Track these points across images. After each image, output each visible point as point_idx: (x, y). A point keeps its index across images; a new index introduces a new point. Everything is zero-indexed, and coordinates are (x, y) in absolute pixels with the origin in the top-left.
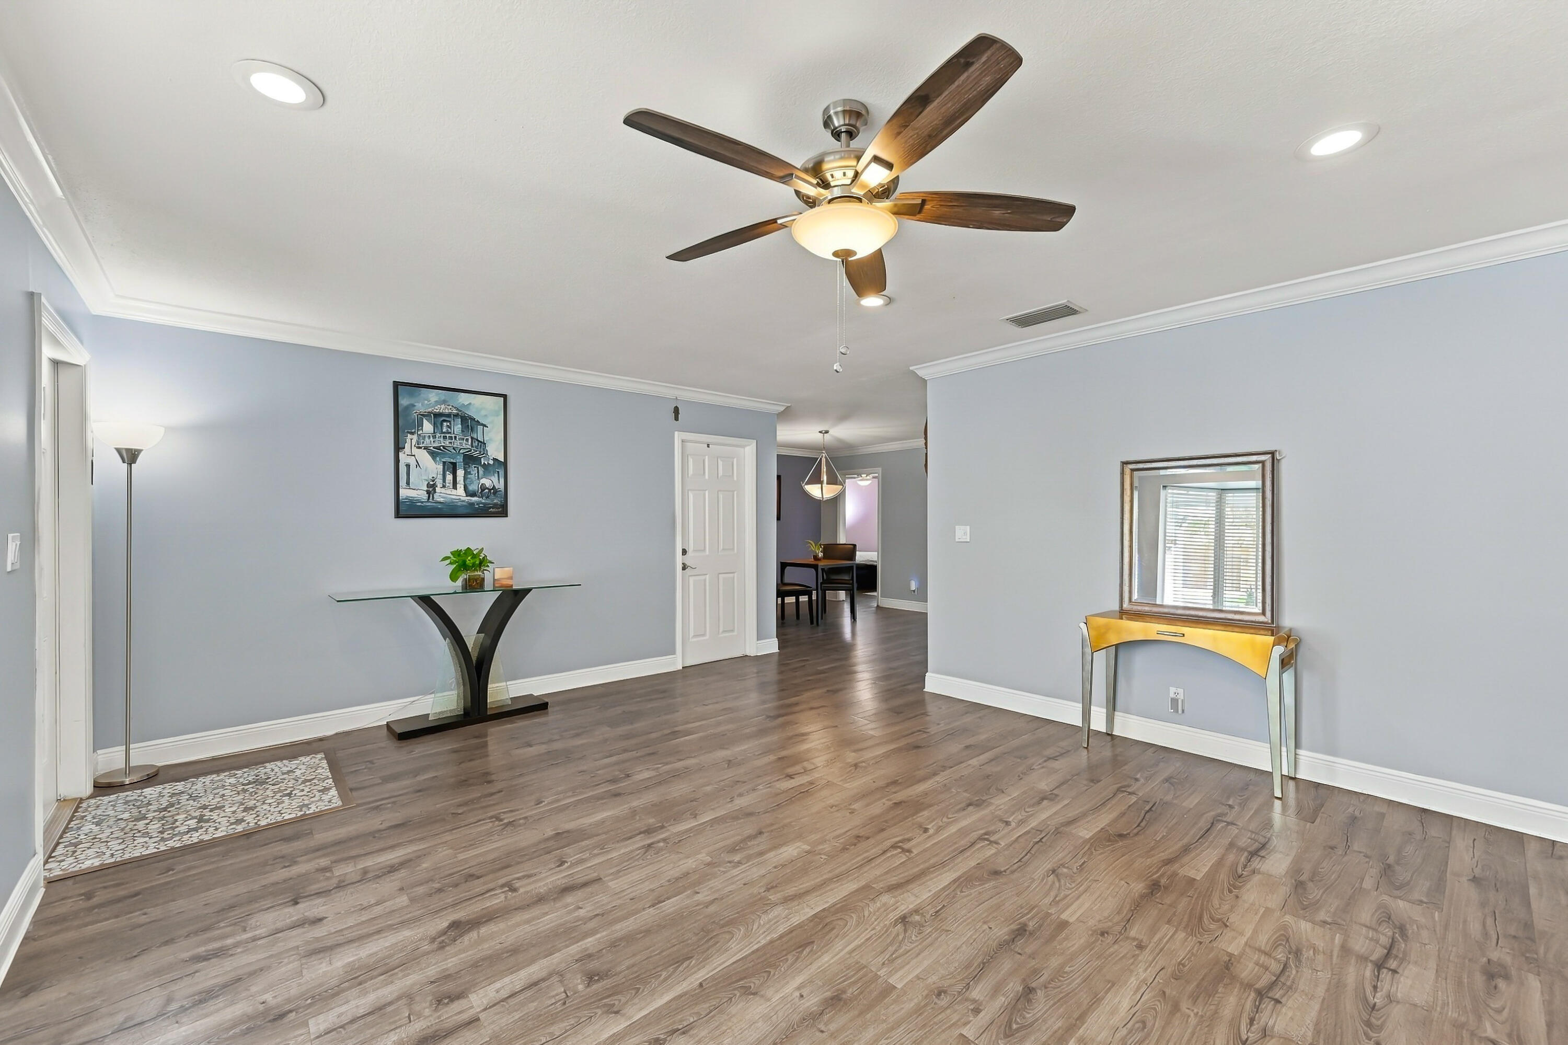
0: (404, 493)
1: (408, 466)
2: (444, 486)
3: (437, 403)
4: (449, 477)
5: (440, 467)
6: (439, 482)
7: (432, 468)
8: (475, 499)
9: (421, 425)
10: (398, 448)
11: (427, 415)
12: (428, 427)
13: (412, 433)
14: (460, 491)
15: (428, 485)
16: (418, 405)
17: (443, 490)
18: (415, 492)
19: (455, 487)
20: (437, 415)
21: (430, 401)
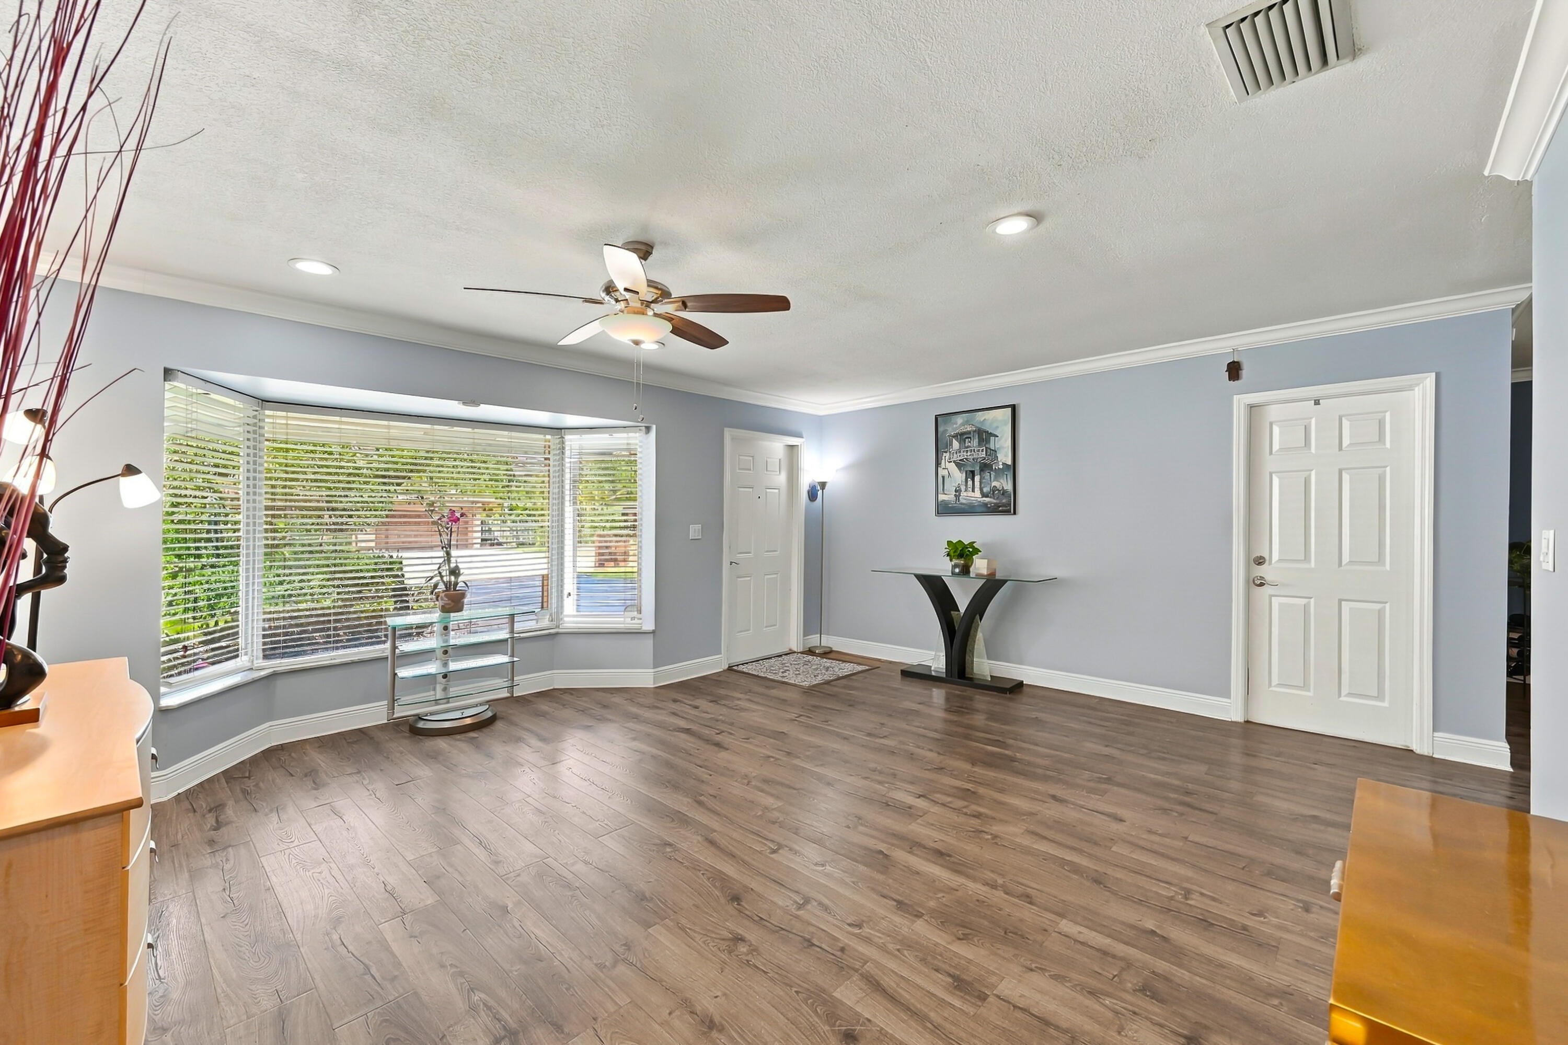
0: (942, 497)
1: (943, 477)
2: (966, 490)
3: (963, 424)
4: (970, 483)
5: (964, 475)
6: (963, 488)
7: (959, 476)
8: (987, 500)
9: (951, 444)
10: (938, 464)
11: (955, 436)
12: (956, 444)
13: (946, 452)
14: (977, 493)
15: (956, 491)
16: (950, 429)
17: (965, 494)
18: (948, 497)
19: (973, 491)
20: (962, 434)
21: (959, 424)
